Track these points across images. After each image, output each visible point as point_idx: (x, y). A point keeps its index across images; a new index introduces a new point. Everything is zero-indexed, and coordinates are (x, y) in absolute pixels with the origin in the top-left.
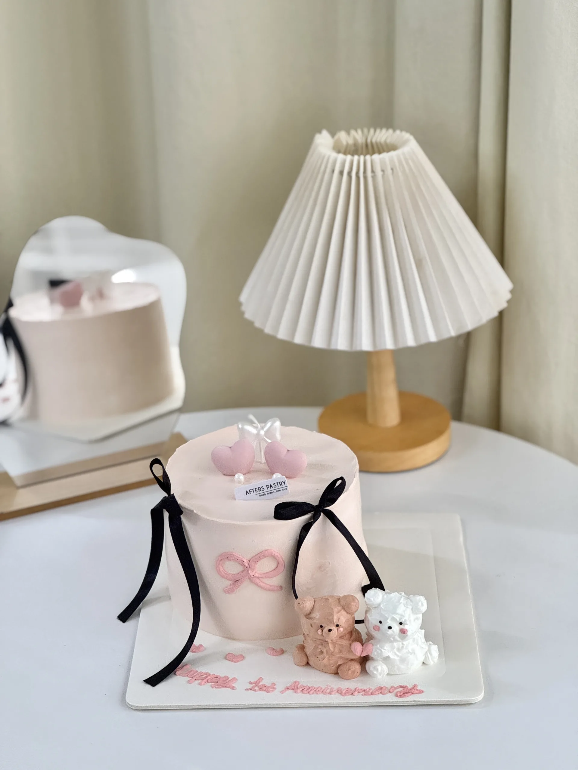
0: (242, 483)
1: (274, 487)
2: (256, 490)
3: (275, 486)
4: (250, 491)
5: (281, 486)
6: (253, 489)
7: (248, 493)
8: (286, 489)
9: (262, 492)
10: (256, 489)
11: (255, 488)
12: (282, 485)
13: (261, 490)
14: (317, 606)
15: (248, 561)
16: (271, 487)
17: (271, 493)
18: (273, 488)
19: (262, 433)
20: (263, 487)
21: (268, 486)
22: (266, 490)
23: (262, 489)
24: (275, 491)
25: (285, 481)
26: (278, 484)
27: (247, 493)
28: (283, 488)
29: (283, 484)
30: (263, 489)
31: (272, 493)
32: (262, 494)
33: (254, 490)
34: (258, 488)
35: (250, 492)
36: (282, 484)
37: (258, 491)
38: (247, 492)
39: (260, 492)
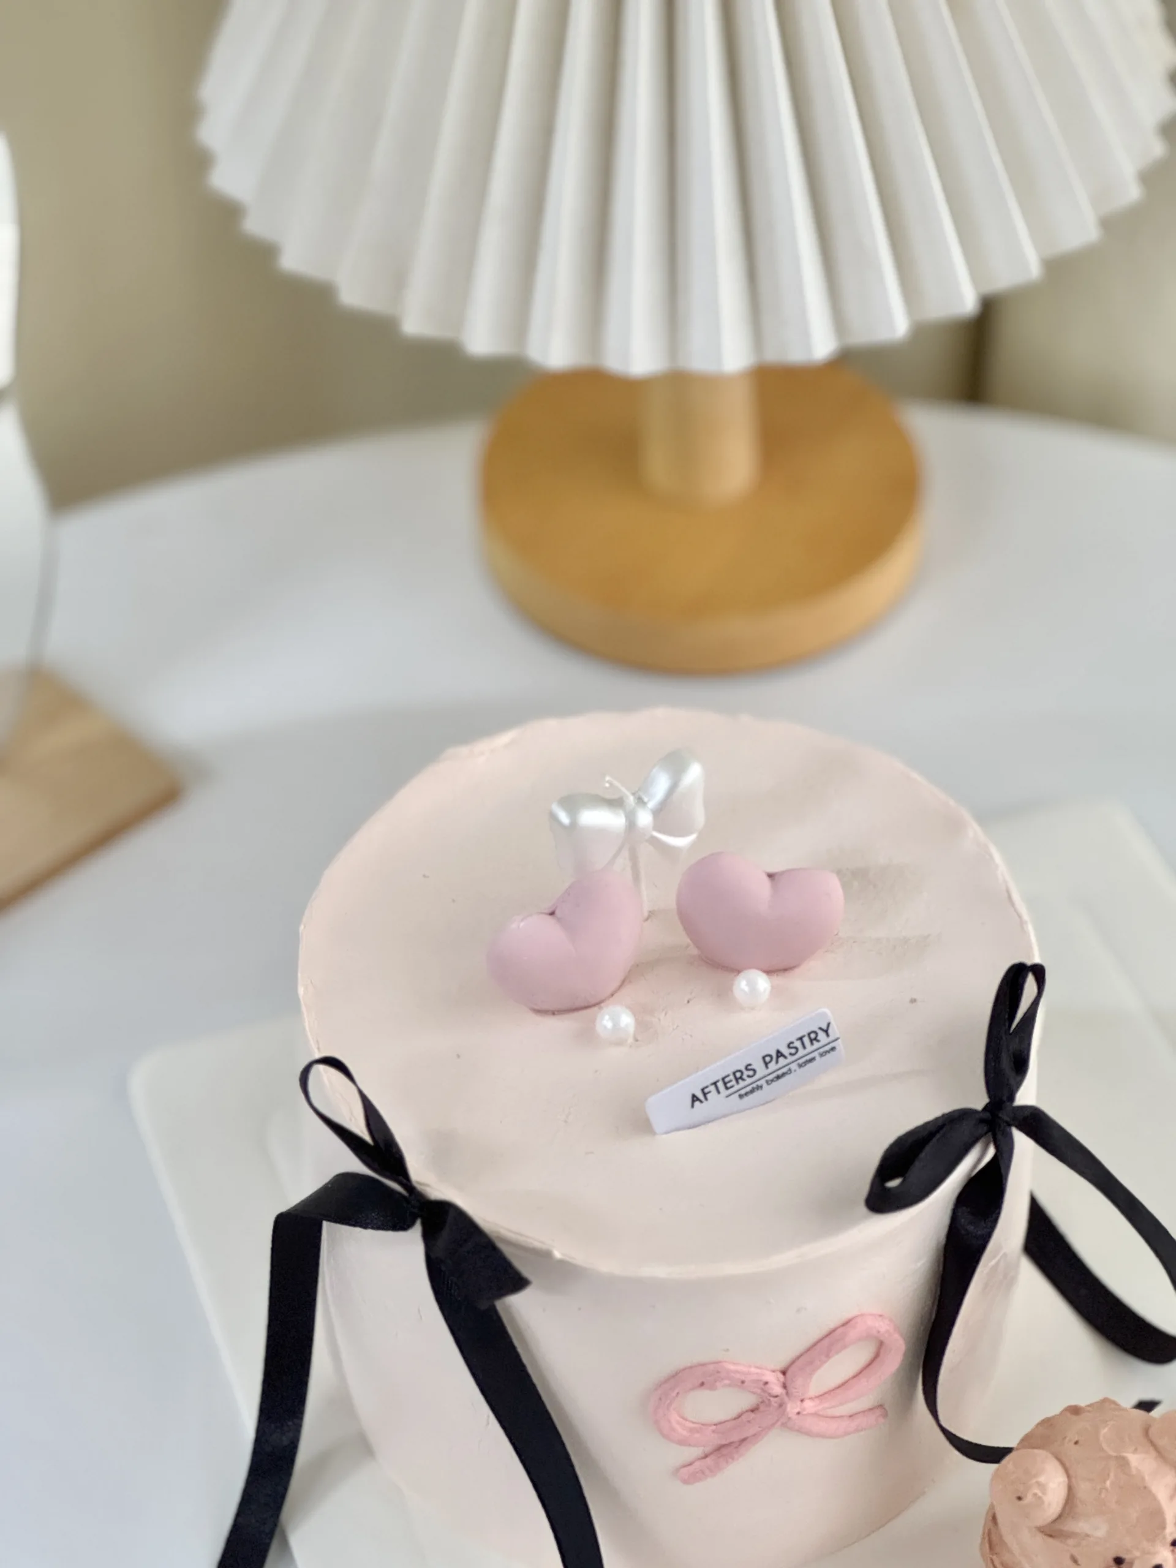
0: (630, 1040)
1: (791, 1054)
2: (725, 1084)
3: (793, 1051)
4: (706, 1090)
5: (816, 1045)
6: (715, 1084)
7: (698, 1099)
8: (833, 1049)
9: (749, 1081)
10: (727, 1080)
11: (724, 1075)
12: (818, 1041)
13: (745, 1077)
14: (1084, 1489)
15: (781, 1376)
16: (781, 1059)
17: (778, 1077)
18: (785, 1057)
19: (644, 819)
20: (750, 1065)
21: (768, 1059)
22: (761, 1071)
23: (746, 1073)
24: (794, 1066)
25: (829, 1025)
26: (806, 1040)
27: (693, 1101)
28: (822, 1050)
29: (821, 1035)
30: (751, 1073)
31: (784, 1075)
32: (749, 1089)
33: (720, 1085)
34: (734, 1074)
35: (705, 1094)
36: (819, 1038)
37: (734, 1082)
38: (695, 1098)
39: (742, 1084)
